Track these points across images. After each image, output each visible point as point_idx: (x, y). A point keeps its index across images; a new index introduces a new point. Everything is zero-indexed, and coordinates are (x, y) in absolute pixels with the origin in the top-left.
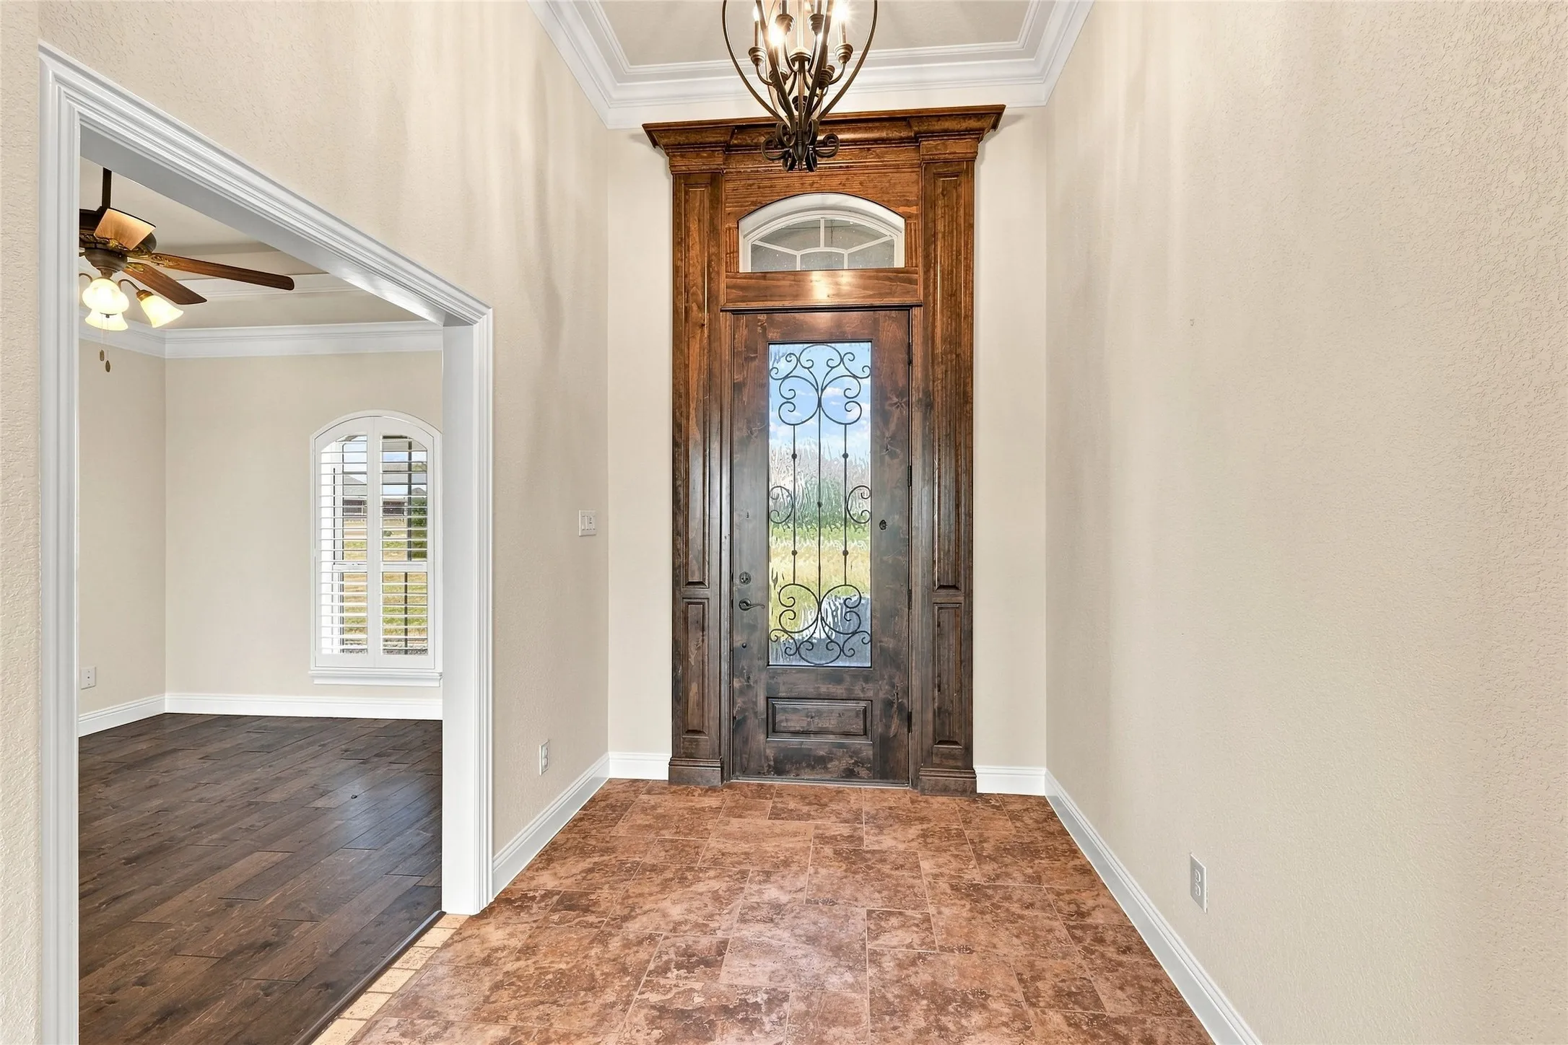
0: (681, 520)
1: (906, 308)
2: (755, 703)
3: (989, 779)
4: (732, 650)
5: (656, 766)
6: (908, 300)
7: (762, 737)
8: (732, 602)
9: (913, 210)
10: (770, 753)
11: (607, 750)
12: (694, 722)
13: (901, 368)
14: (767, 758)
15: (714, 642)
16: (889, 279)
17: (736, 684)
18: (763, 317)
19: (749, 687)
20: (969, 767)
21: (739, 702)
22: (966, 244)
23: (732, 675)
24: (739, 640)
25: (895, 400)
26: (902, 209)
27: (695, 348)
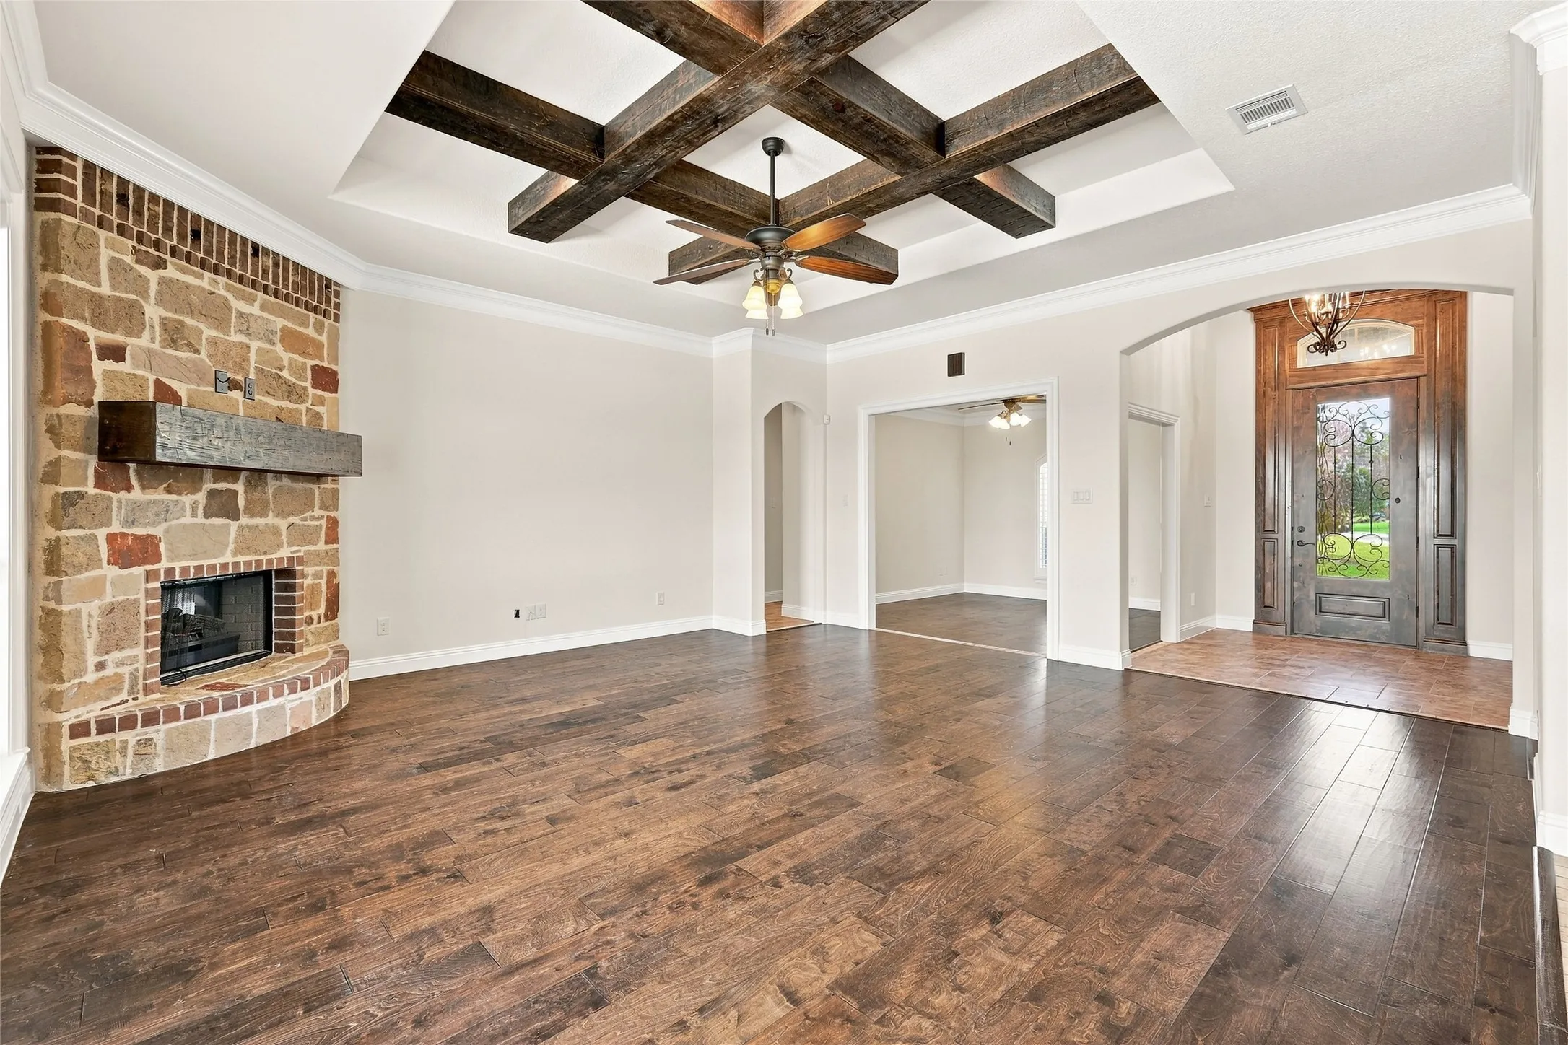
0: (1261, 498)
1: (1418, 377)
2: (1308, 596)
3: (1477, 649)
4: (1292, 567)
5: (1245, 623)
6: (1417, 374)
7: (1312, 613)
8: (1292, 542)
9: (1421, 322)
10: (1318, 623)
11: (1214, 613)
12: (1268, 602)
13: (1411, 413)
14: (1316, 625)
15: (1281, 562)
16: (1404, 363)
17: (1295, 585)
18: (1313, 391)
19: (1304, 587)
20: (1463, 642)
21: (1297, 595)
22: (1460, 338)
23: (1292, 580)
24: (1297, 561)
25: (1407, 430)
26: (1411, 323)
27: (1270, 410)
